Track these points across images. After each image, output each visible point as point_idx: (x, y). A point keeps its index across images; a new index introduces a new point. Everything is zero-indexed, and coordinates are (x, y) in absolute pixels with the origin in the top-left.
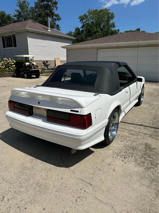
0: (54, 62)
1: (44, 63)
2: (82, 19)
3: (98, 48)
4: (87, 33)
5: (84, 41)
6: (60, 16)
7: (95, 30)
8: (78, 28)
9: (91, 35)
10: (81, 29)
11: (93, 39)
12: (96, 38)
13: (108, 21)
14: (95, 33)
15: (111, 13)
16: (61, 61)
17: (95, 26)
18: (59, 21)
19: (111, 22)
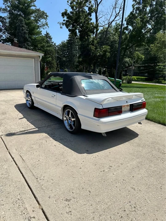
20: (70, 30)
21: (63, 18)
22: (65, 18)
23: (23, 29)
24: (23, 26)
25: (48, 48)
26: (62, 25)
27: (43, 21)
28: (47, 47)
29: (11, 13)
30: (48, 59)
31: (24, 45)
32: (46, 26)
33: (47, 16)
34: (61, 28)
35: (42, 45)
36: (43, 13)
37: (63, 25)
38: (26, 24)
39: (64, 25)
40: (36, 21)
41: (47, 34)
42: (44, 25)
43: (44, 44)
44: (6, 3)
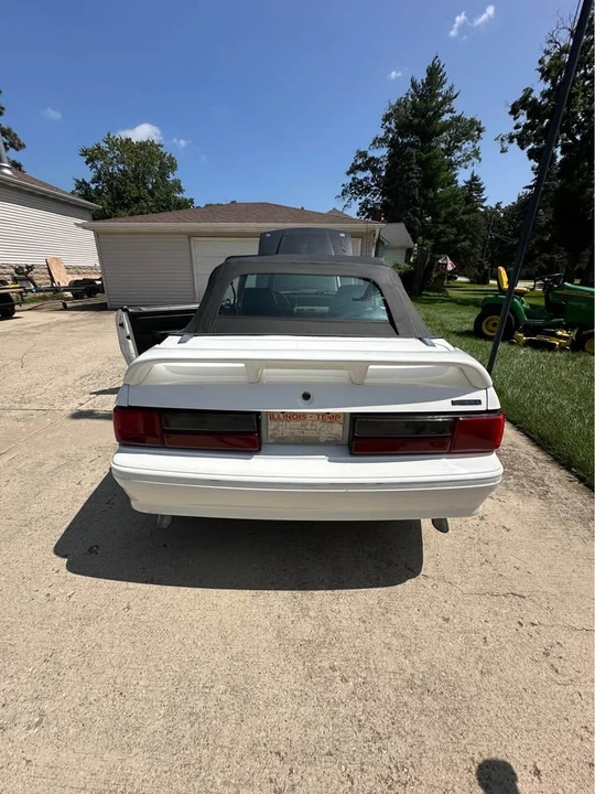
0: (46, 271)
1: (19, 270)
2: (91, 156)
3: (191, 235)
4: (113, 200)
5: (109, 217)
6: (19, 137)
7: (135, 193)
8: (84, 182)
9: (127, 206)
10: (93, 186)
11: (132, 214)
12: (142, 213)
13: (163, 175)
14: (137, 200)
15: (168, 155)
16: (67, 268)
17: (131, 182)
18: (17, 150)
19: (171, 178)
20: (531, 155)
21: (515, 119)
22: (523, 119)
23: (408, 176)
24: (411, 170)
25: (465, 217)
26: (506, 144)
27: (467, 146)
28: (463, 214)
29: (393, 144)
30: (459, 245)
31: (407, 215)
32: (474, 159)
33: (480, 130)
34: (503, 151)
35: (450, 210)
36: (473, 122)
37: (511, 142)
38: (420, 163)
39: (515, 140)
40: (449, 151)
41: (474, 179)
42: (468, 158)
43: (457, 207)
44: (387, 124)
